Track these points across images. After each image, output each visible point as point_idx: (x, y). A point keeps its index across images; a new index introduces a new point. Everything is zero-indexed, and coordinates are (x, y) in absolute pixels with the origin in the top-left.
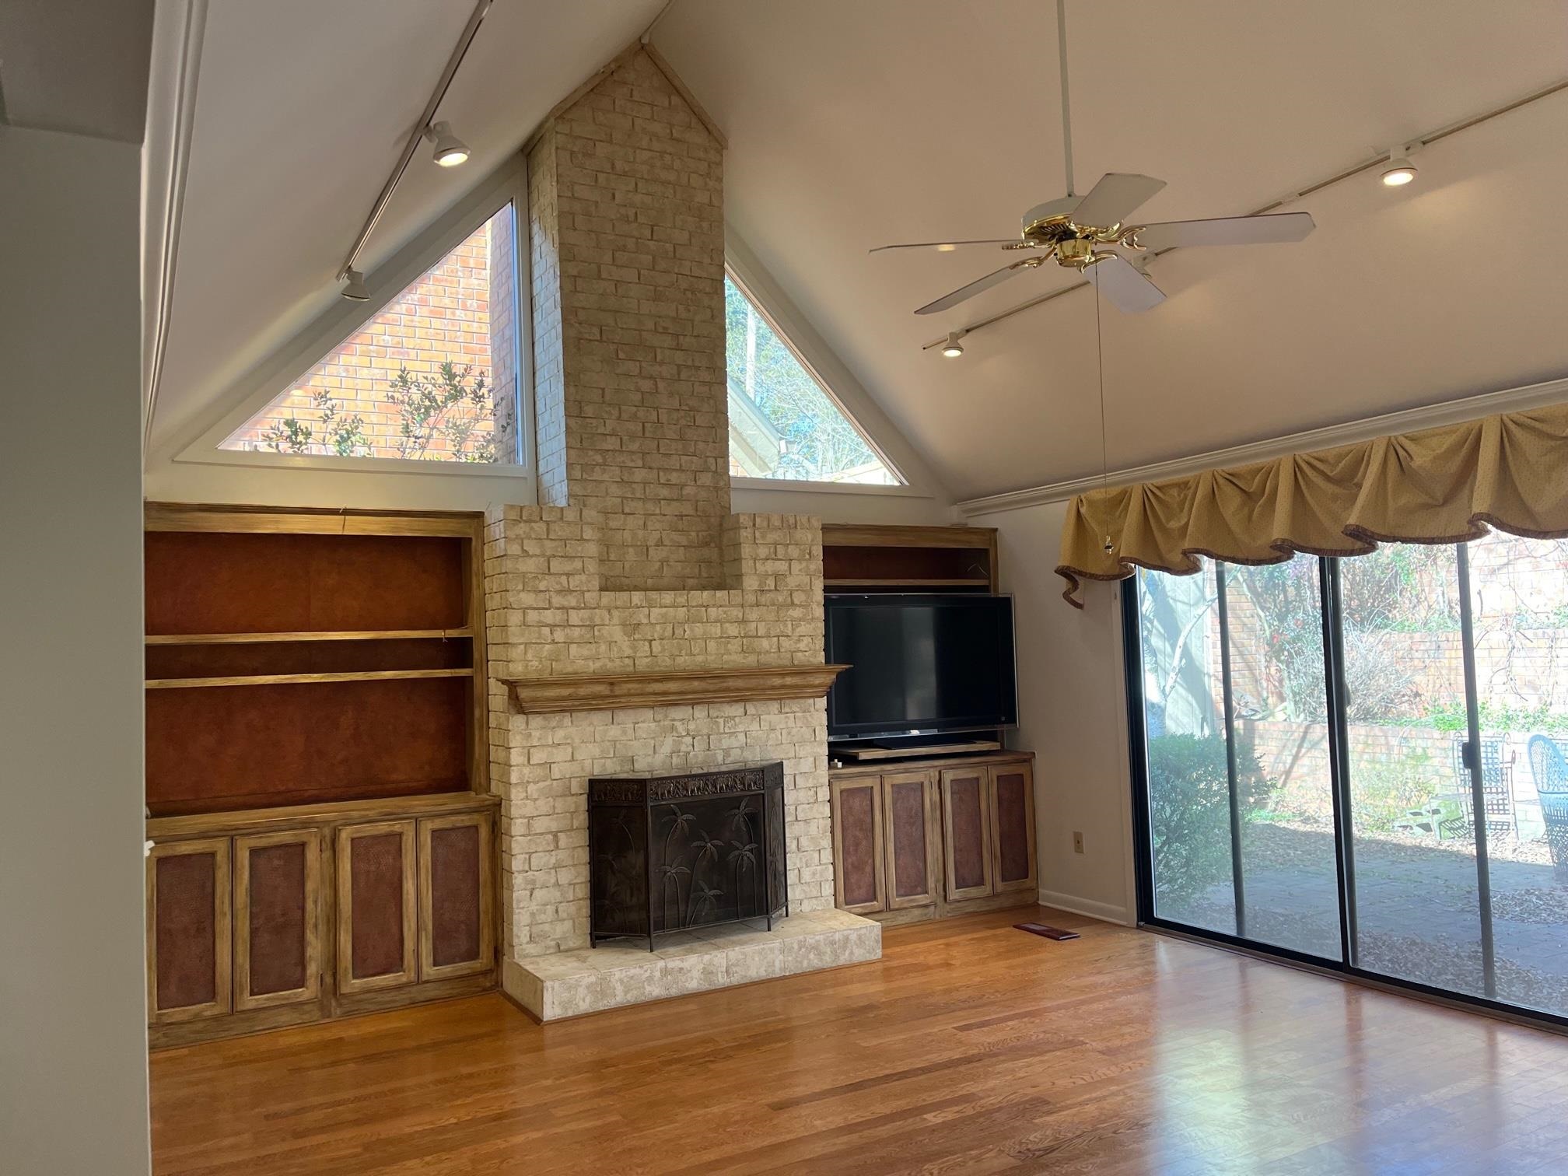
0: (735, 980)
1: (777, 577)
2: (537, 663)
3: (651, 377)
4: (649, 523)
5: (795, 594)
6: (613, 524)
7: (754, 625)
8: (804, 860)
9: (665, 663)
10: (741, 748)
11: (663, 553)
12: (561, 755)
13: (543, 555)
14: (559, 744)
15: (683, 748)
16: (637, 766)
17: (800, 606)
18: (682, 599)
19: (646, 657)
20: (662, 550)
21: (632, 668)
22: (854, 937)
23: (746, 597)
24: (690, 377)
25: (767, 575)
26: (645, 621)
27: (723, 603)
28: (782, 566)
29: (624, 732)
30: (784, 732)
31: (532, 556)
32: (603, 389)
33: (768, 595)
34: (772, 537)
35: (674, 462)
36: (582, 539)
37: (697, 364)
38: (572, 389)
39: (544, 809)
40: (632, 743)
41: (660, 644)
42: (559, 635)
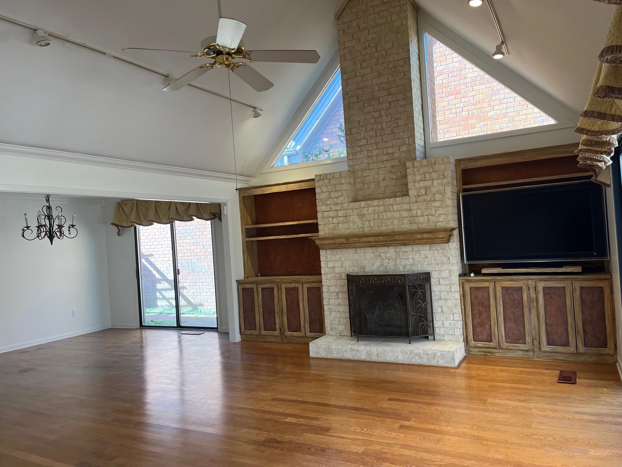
0: (381, 360)
1: (426, 188)
2: (328, 231)
3: (379, 110)
4: (380, 172)
5: (436, 195)
6: (365, 174)
7: (415, 211)
8: (445, 317)
9: (376, 230)
10: (411, 265)
11: (386, 183)
12: (338, 264)
13: (328, 191)
14: (337, 261)
15: (385, 264)
16: (366, 270)
17: (439, 201)
18: (381, 203)
19: (368, 227)
20: (385, 182)
21: (362, 232)
22: (439, 354)
23: (411, 199)
24: (395, 105)
25: (421, 188)
26: (366, 213)
27: (400, 203)
28: (429, 183)
29: (360, 257)
30: (432, 259)
31: (324, 192)
32: (359, 121)
33: (422, 198)
34: (422, 170)
35: (390, 144)
36: (341, 184)
37: (398, 99)
38: (348, 124)
39: (333, 284)
40: (363, 261)
41: (373, 222)
42: (335, 221)
